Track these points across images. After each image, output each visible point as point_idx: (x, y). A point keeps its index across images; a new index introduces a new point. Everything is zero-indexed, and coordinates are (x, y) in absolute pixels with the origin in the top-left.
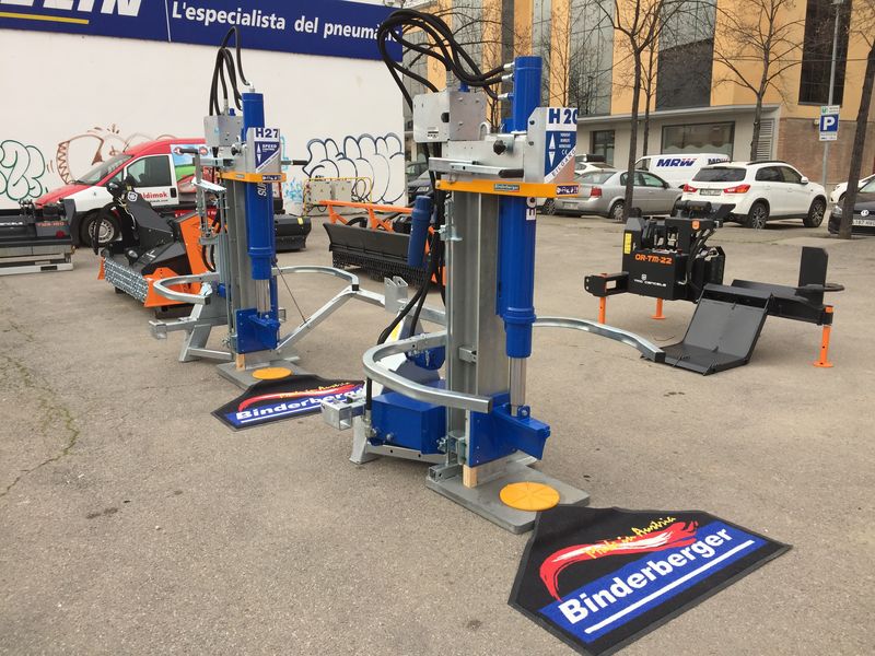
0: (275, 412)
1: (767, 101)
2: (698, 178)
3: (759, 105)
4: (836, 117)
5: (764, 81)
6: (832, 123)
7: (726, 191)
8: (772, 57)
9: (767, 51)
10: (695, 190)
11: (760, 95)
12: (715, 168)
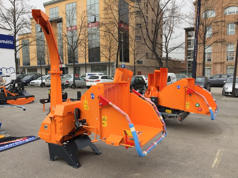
0: (5, 148)
1: (111, 61)
2: (89, 78)
3: (109, 62)
4: (124, 65)
5: (110, 57)
6: (124, 66)
7: (95, 81)
8: (111, 52)
9: (110, 50)
10: (89, 81)
11: (109, 60)
12: (93, 76)
